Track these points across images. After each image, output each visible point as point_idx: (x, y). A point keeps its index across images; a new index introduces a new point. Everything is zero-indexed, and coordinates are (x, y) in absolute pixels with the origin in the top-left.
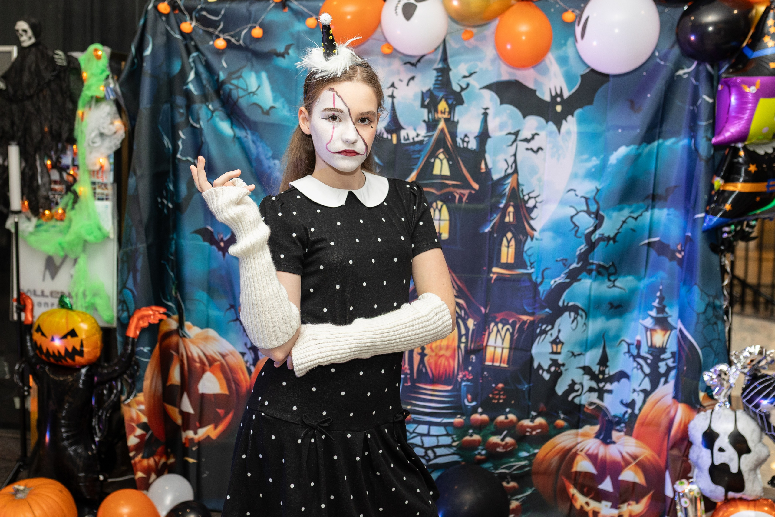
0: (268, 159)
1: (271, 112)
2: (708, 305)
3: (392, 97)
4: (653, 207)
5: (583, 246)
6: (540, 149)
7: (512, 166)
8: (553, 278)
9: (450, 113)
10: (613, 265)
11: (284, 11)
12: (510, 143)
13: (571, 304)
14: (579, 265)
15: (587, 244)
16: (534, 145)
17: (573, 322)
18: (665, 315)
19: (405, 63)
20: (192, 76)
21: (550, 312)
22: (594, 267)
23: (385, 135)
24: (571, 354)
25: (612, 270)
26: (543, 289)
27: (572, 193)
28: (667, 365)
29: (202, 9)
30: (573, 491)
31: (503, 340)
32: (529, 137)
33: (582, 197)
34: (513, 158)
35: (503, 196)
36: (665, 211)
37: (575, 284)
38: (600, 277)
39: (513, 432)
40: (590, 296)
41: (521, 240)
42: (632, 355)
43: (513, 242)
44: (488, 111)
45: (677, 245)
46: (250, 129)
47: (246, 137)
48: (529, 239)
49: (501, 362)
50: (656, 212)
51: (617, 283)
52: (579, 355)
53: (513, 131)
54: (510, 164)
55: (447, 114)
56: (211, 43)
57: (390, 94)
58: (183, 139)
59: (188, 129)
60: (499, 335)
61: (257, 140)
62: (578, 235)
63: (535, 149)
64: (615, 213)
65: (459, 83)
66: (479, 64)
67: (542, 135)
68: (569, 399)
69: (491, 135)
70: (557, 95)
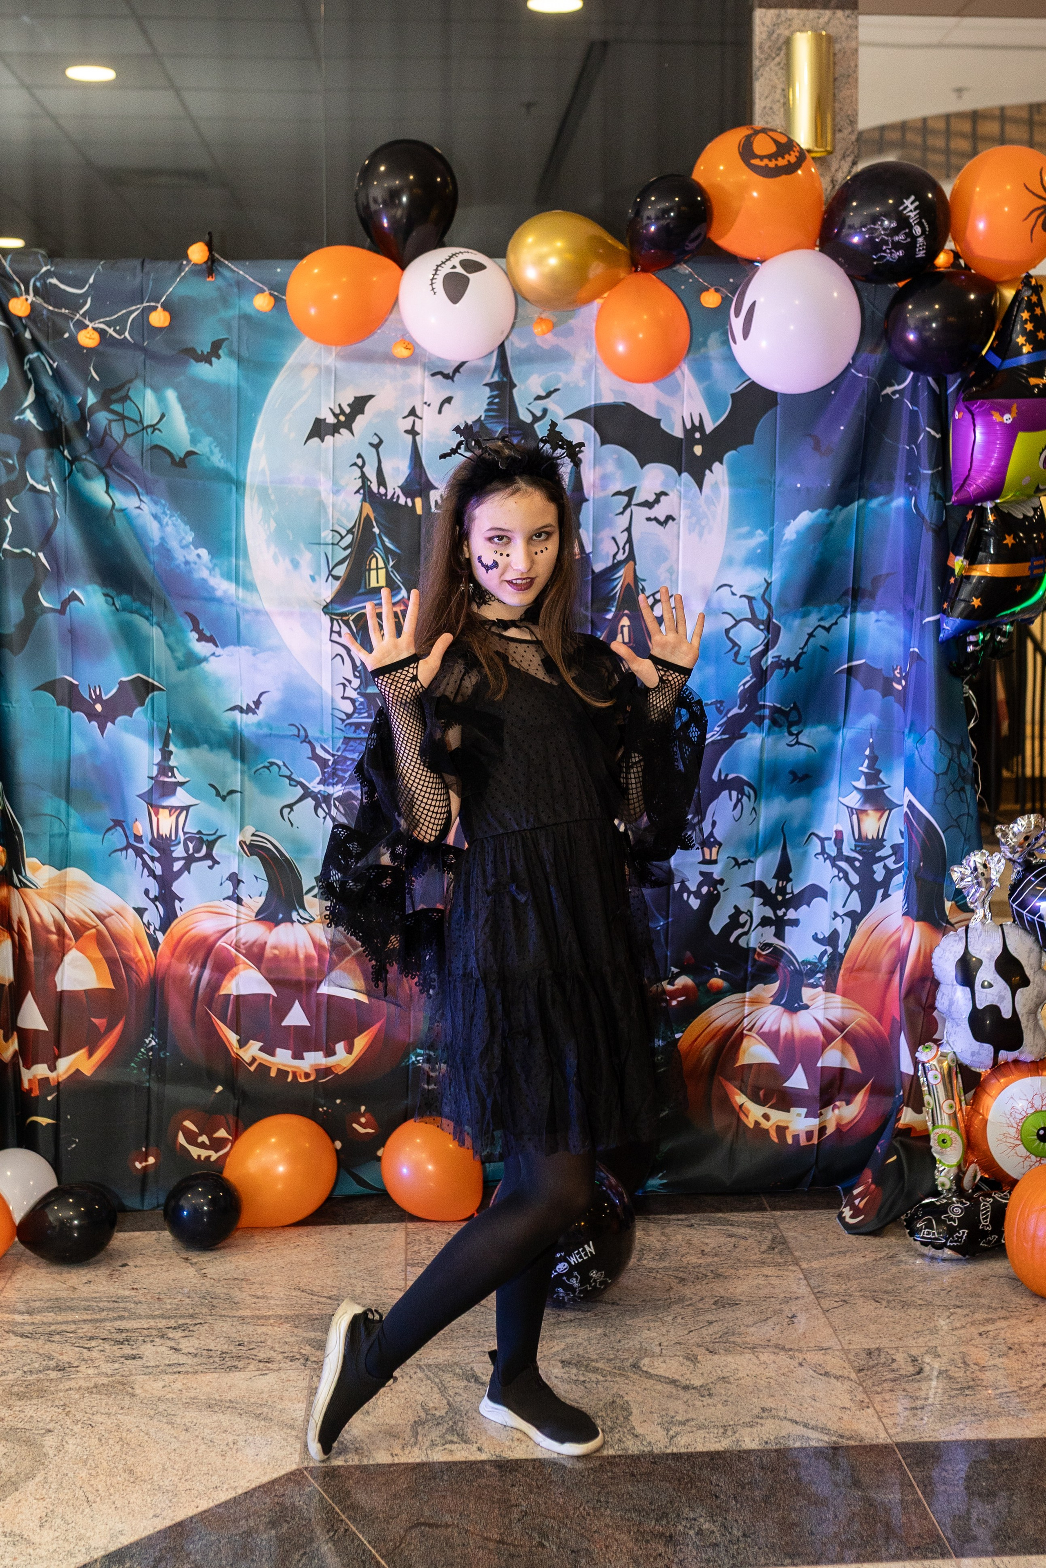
0: (183, 547)
1: (186, 461)
2: (951, 760)
3: (413, 432)
4: (854, 611)
5: (748, 678)
6: (669, 518)
7: (624, 548)
10: (795, 708)
11: (210, 279)
12: (621, 510)
13: (731, 776)
14: (743, 710)
15: (755, 675)
16: (659, 511)
17: (735, 806)
18: (880, 786)
19: (433, 375)
20: (31, 398)
22: (767, 712)
23: (402, 501)
24: (733, 863)
25: (794, 714)
27: (726, 589)
28: (885, 867)
29: (48, 274)
30: (740, 1099)
32: (651, 498)
33: (742, 597)
34: (626, 534)
35: (610, 600)
36: (873, 615)
37: (738, 743)
38: (776, 729)
40: (761, 761)
42: (829, 857)
45: (894, 670)
46: (149, 492)
47: (139, 508)
50: (859, 615)
51: (803, 739)
52: (745, 863)
53: (623, 490)
54: (621, 545)
56: (66, 335)
57: (409, 428)
58: (14, 513)
59: (25, 496)
61: (164, 513)
62: (739, 659)
63: (662, 519)
64: (797, 623)
65: (530, 407)
66: (562, 374)
67: (673, 495)
68: (732, 940)
69: (587, 496)
70: (694, 427)
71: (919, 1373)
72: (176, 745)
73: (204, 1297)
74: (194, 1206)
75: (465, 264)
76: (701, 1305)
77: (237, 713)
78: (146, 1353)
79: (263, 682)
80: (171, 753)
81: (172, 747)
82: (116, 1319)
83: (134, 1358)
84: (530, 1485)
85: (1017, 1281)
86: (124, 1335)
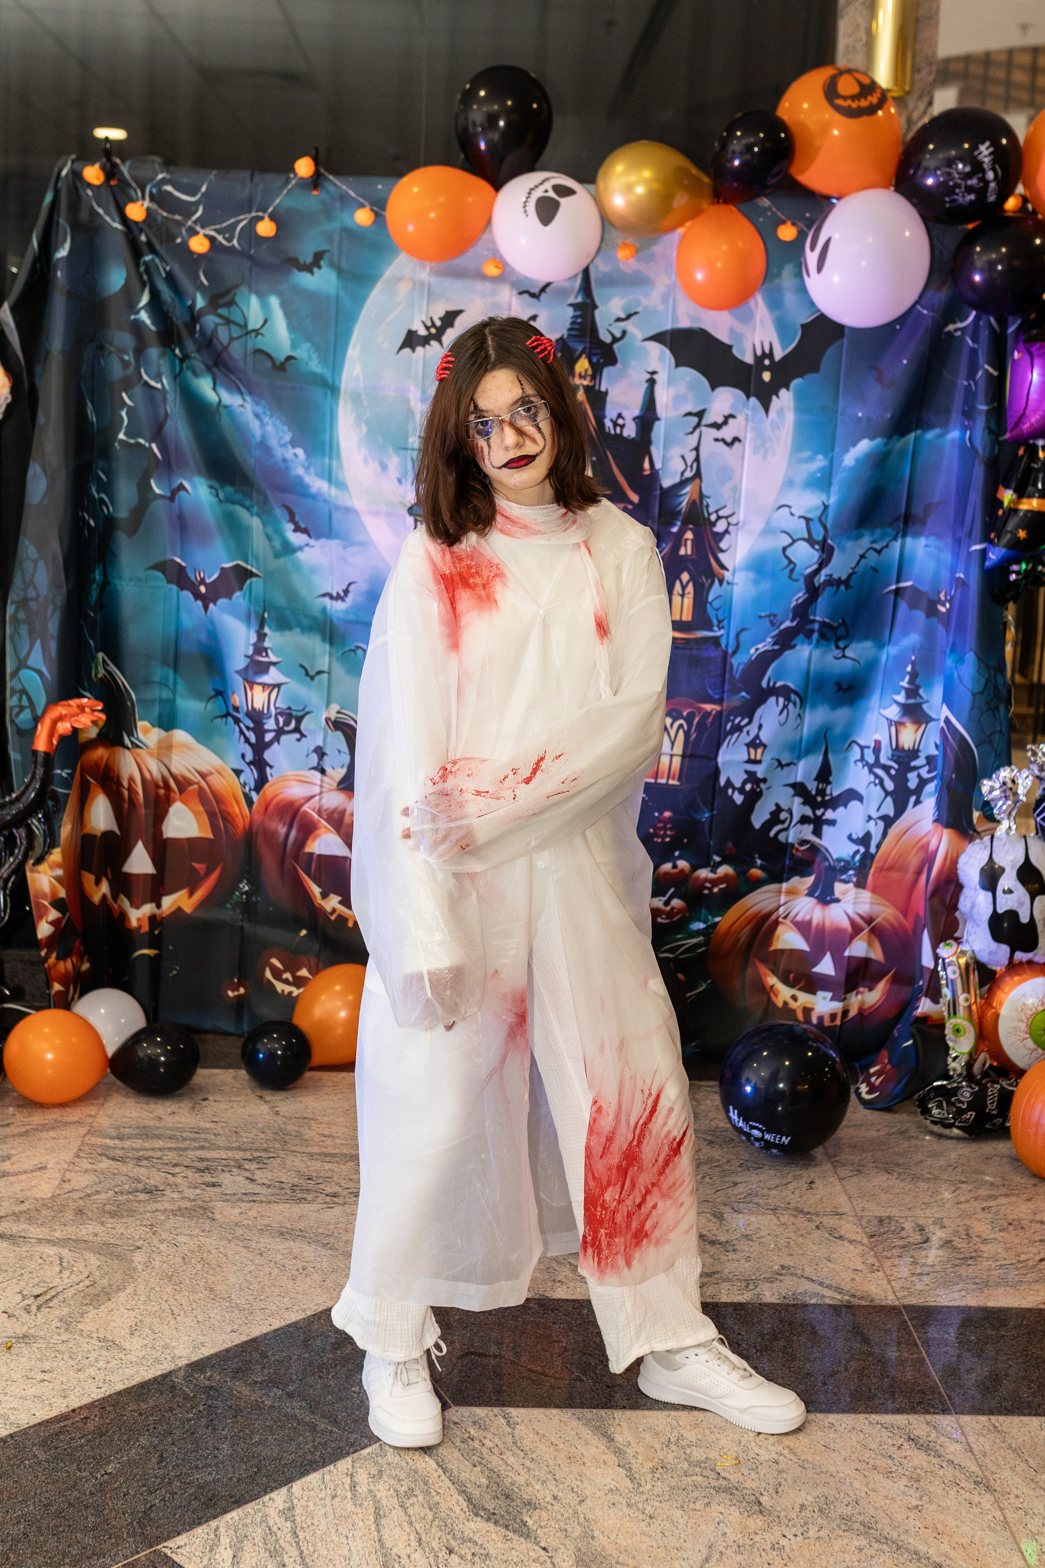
0: (283, 446)
1: (288, 365)
2: (988, 680)
4: (905, 535)
5: (801, 594)
6: (736, 439)
7: (691, 466)
8: (753, 644)
9: (593, 377)
10: (844, 623)
11: (315, 193)
12: (691, 430)
13: (779, 684)
14: (794, 624)
15: (808, 590)
16: (727, 433)
17: (782, 712)
18: (919, 700)
19: (521, 293)
20: (146, 298)
21: (748, 697)
22: (816, 626)
24: (776, 764)
25: (842, 629)
26: (739, 662)
27: (785, 510)
28: (919, 776)
29: (164, 181)
30: (772, 980)
31: (673, 744)
32: (720, 420)
33: (800, 517)
34: (694, 453)
35: (675, 514)
36: (922, 540)
37: (787, 653)
38: (824, 642)
39: (683, 889)
40: (808, 673)
41: (703, 584)
42: (867, 764)
43: (690, 588)
44: (655, 377)
45: (940, 593)
46: (251, 392)
47: (241, 406)
48: (717, 582)
49: (668, 778)
50: (909, 540)
51: (849, 652)
52: (788, 765)
53: (694, 411)
54: (689, 463)
55: (589, 378)
56: (179, 241)
58: (129, 407)
59: (140, 391)
60: (666, 735)
61: (265, 412)
62: (794, 576)
63: (729, 440)
64: (850, 544)
65: (611, 329)
66: (643, 300)
67: (741, 419)
68: (772, 834)
69: (659, 415)
70: (764, 355)
71: (926, 1242)
72: (270, 628)
73: (276, 1133)
74: (269, 1050)
75: (558, 189)
76: (727, 1167)
77: (327, 601)
78: (225, 1182)
79: (352, 574)
80: (265, 635)
81: (266, 630)
82: (197, 1148)
83: (214, 1185)
84: (569, 1323)
85: (1018, 1162)
86: (205, 1164)
